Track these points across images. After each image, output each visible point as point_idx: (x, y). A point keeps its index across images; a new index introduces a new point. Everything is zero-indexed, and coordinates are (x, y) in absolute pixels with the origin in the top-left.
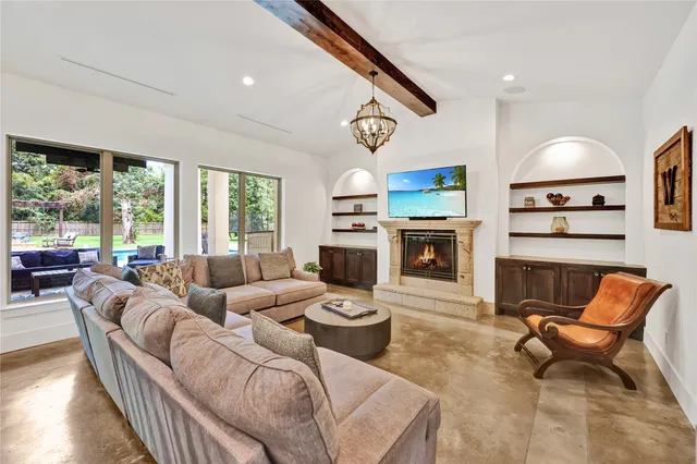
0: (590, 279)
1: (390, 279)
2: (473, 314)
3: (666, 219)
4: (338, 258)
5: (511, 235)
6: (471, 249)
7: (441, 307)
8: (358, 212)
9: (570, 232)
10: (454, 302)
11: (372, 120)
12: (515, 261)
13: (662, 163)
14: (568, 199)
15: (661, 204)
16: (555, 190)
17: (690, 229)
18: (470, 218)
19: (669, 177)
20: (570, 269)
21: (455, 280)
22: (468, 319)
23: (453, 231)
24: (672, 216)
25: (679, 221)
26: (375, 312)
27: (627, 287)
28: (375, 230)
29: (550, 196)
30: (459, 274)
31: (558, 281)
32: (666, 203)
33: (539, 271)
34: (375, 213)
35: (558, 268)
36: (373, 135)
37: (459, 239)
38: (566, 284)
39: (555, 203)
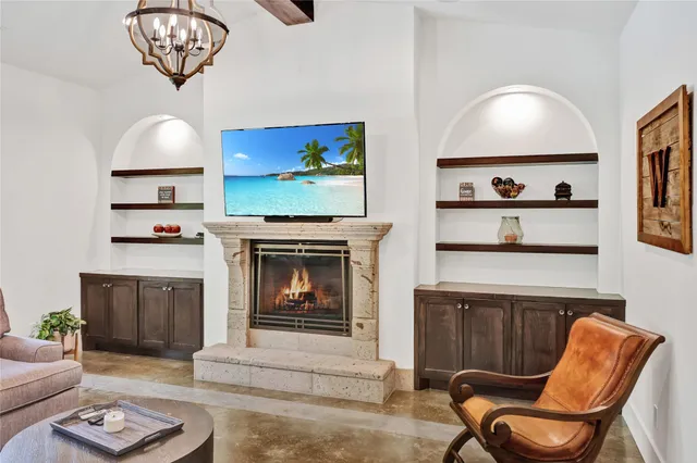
0: (552, 320)
1: (229, 337)
2: (377, 394)
3: (656, 230)
4: (122, 299)
5: (441, 247)
6: (375, 273)
7: (323, 387)
8: (167, 203)
9: (526, 241)
10: (344, 375)
11: (173, 19)
12: (445, 294)
13: (649, 139)
14: (521, 187)
15: (649, 203)
16: (504, 172)
17: (691, 251)
18: (373, 219)
19: (658, 163)
20: (525, 304)
21: (348, 332)
22: (368, 406)
23: (344, 243)
24: (664, 227)
25: (675, 236)
26: (177, 430)
27: (606, 341)
28: (199, 240)
29: (497, 182)
30: (354, 321)
31: (509, 325)
32: (656, 205)
33: (481, 310)
34: (200, 206)
35: (509, 303)
36: (179, 49)
37: (354, 257)
38: (520, 332)
39: (505, 193)
